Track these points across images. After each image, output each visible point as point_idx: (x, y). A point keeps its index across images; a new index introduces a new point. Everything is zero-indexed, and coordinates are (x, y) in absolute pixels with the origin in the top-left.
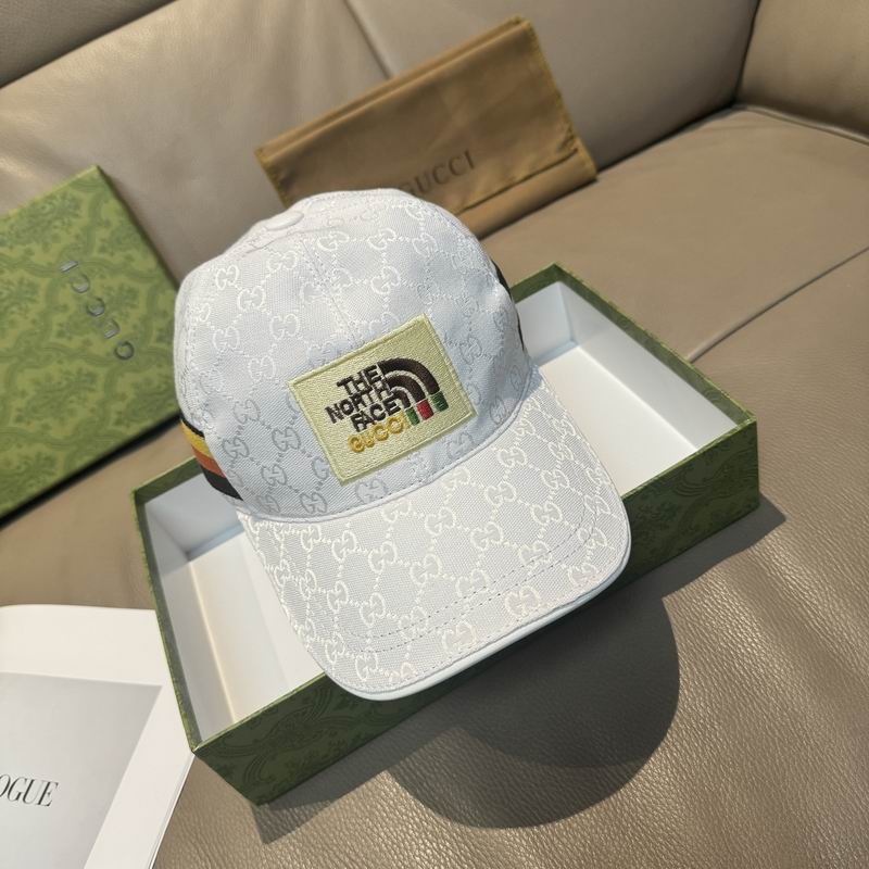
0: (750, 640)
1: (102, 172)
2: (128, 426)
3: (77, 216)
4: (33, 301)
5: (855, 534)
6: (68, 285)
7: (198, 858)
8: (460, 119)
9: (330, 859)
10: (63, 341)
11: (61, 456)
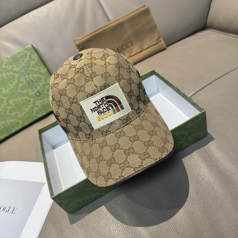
0: (204, 171)
1: (33, 46)
2: (39, 114)
3: (26, 58)
4: (14, 80)
5: (233, 143)
6: (23, 76)
7: (53, 228)
8: (129, 32)
9: (88, 228)
10: (22, 91)
11: (21, 122)
